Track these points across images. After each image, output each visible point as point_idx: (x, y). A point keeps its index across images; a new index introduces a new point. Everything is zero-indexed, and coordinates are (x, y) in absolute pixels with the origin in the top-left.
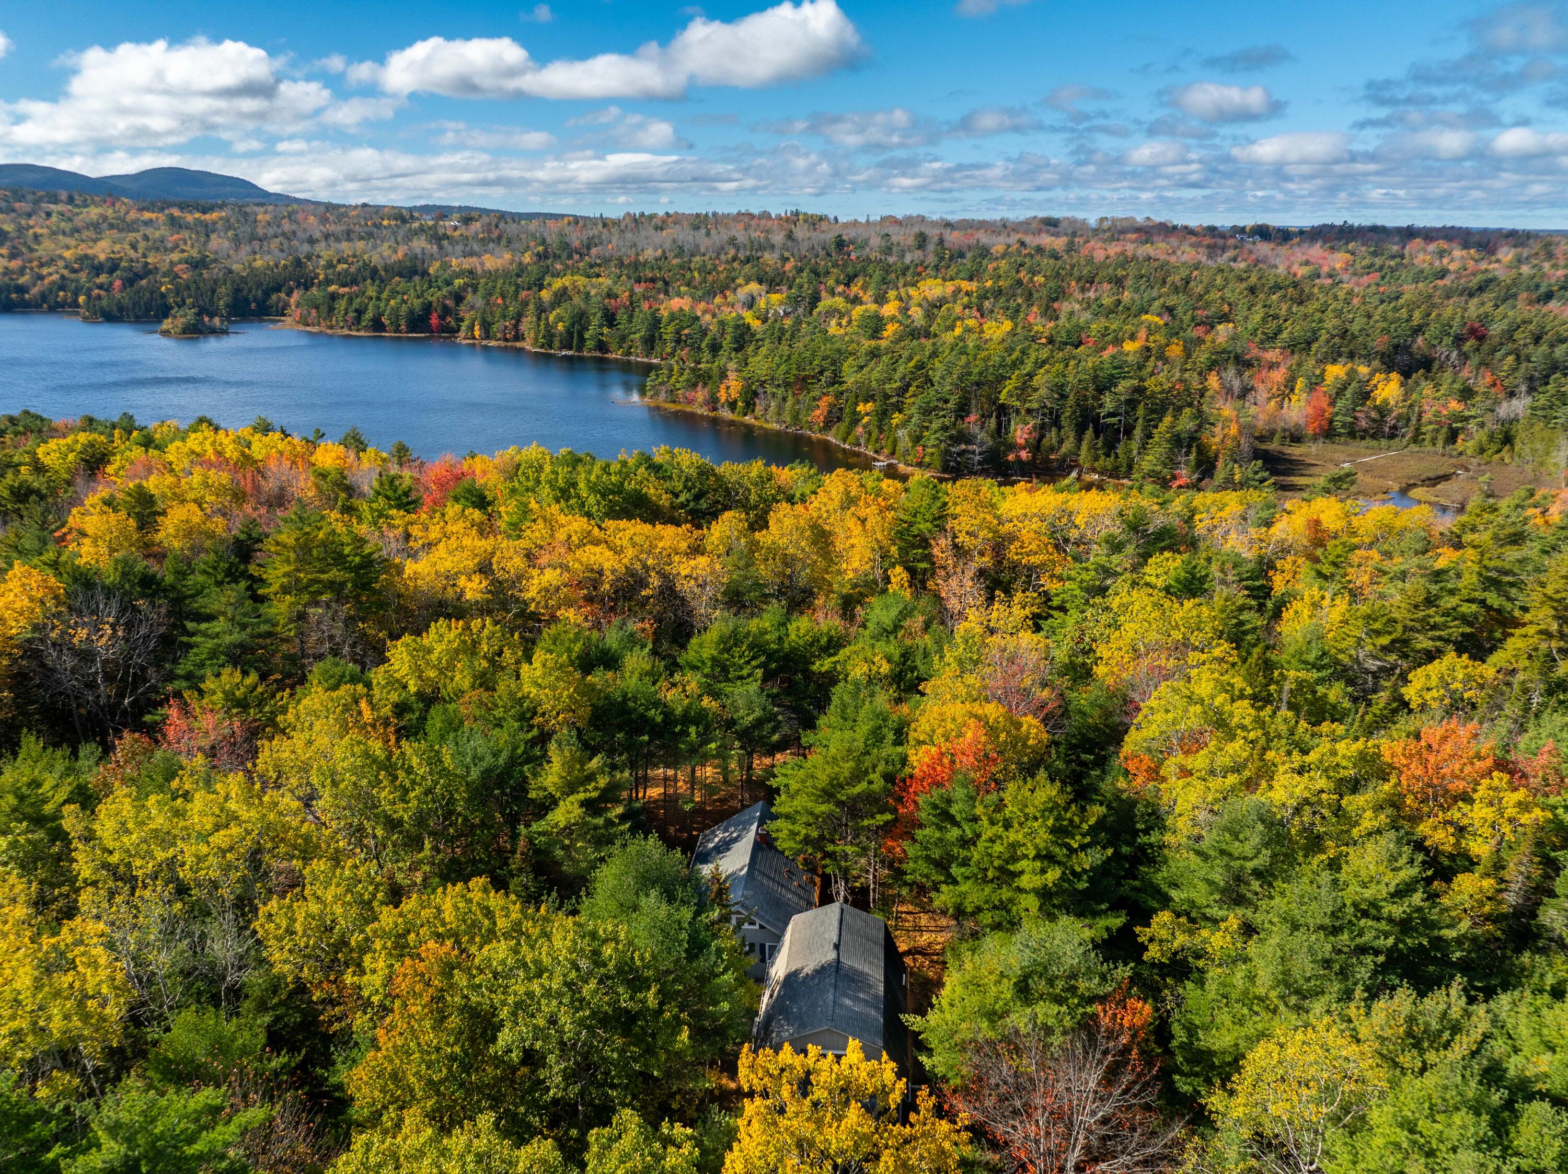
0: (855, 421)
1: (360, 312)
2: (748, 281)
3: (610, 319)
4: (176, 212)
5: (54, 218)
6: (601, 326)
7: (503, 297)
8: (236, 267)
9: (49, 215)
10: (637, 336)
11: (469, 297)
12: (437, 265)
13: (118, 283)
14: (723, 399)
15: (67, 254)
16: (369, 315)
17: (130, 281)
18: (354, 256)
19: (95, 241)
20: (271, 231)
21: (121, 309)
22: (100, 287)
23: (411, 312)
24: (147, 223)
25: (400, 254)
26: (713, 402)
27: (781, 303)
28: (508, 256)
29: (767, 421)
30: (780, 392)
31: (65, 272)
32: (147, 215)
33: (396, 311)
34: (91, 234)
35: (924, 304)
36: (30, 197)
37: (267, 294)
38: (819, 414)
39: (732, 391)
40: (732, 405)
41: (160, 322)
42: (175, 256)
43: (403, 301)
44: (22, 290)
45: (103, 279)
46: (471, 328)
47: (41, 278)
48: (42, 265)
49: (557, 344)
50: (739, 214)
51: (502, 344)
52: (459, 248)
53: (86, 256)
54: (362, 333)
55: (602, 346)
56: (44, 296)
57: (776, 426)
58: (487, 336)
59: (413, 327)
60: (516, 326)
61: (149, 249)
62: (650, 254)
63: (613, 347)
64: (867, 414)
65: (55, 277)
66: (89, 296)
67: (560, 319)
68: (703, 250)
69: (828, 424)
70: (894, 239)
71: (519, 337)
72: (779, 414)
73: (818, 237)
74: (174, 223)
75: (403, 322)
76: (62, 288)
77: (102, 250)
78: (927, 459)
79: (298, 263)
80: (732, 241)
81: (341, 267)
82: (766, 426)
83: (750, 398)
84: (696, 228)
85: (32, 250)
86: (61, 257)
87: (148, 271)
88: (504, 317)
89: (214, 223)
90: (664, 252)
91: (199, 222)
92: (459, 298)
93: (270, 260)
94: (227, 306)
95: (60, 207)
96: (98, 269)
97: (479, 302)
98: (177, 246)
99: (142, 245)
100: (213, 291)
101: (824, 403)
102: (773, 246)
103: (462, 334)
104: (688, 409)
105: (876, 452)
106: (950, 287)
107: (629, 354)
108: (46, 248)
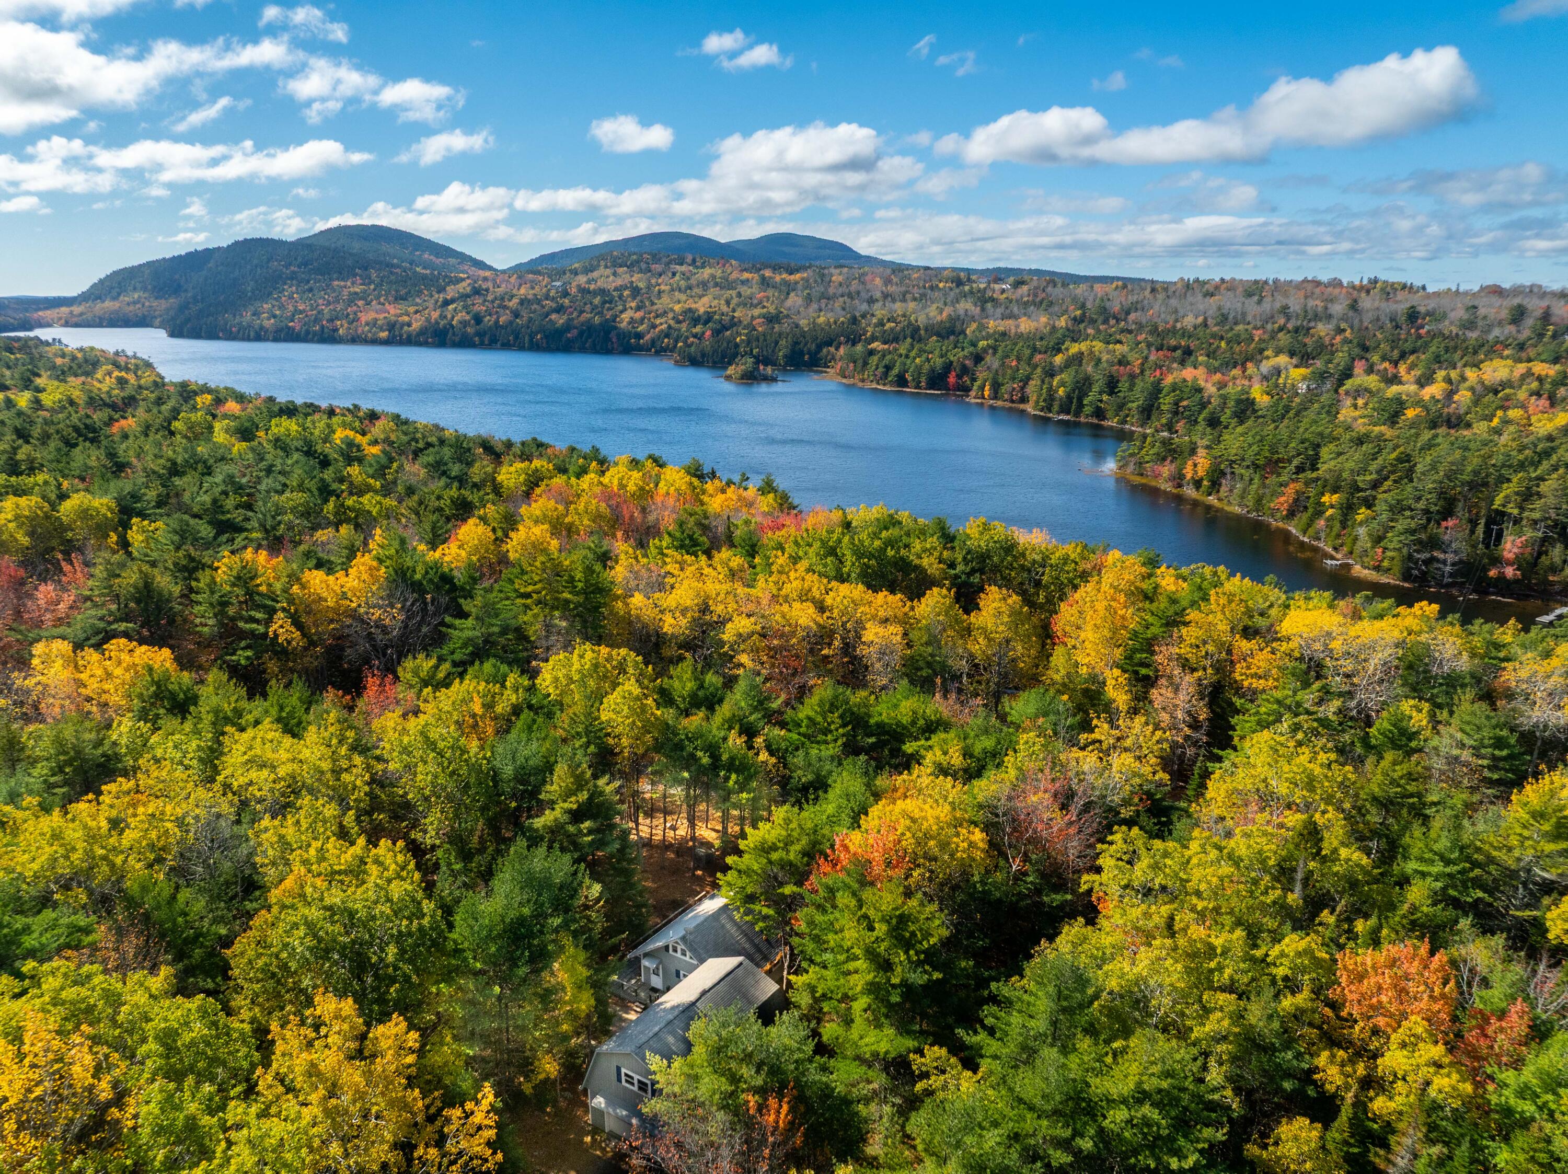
0: (1319, 513)
1: (888, 368)
2: (1278, 352)
3: (1112, 386)
4: (768, 273)
5: (677, 277)
6: (1100, 393)
7: (1019, 359)
8: (803, 323)
9: (674, 274)
10: (1135, 405)
11: (988, 358)
12: (974, 326)
13: (708, 333)
14: (1189, 476)
15: (677, 308)
16: (895, 371)
17: (717, 332)
18: (904, 316)
19: (700, 297)
20: (840, 290)
21: (703, 355)
22: (695, 336)
23: (933, 370)
24: (744, 282)
25: (945, 314)
26: (1178, 480)
27: (1304, 379)
28: (1043, 320)
29: (1229, 503)
30: (1247, 473)
31: (672, 322)
32: (746, 275)
33: (919, 369)
34: (698, 291)
35: (1479, 388)
36: (664, 260)
37: (819, 348)
38: (1283, 501)
39: (1199, 468)
40: (1198, 484)
41: (726, 368)
42: (757, 312)
43: (928, 360)
44: (639, 336)
45: (698, 329)
46: (982, 388)
47: (654, 326)
48: (657, 316)
49: (1056, 408)
50: (1305, 281)
51: (1008, 405)
52: (1000, 311)
53: (690, 310)
54: (888, 388)
55: (1099, 413)
56: (653, 342)
57: (1237, 510)
58: (995, 395)
59: (932, 384)
60: (1022, 388)
61: (738, 305)
62: (1189, 321)
63: (1109, 414)
64: (1332, 507)
65: (664, 326)
66: (685, 342)
67: (1062, 384)
68: (1249, 318)
69: (1291, 514)
70: (1482, 311)
71: (1024, 400)
72: (1242, 498)
73: (1389, 307)
74: (765, 283)
75: (923, 379)
76: (667, 336)
77: (702, 306)
78: (1386, 564)
79: (854, 320)
80: (1284, 310)
81: (889, 325)
82: (1227, 508)
83: (1216, 479)
84: (1249, 295)
85: (653, 304)
86: (672, 310)
87: (734, 323)
88: (1013, 379)
89: (796, 283)
90: (1206, 319)
91: (785, 283)
92: (978, 359)
93: (831, 318)
94: (785, 356)
95: (684, 268)
96: (696, 321)
97: (996, 365)
98: (760, 302)
99: (735, 301)
100: (777, 343)
101: (1290, 491)
102: (1330, 317)
103: (973, 393)
104: (1153, 484)
105: (1335, 549)
106: (1521, 368)
107: (1125, 422)
108: (664, 302)
